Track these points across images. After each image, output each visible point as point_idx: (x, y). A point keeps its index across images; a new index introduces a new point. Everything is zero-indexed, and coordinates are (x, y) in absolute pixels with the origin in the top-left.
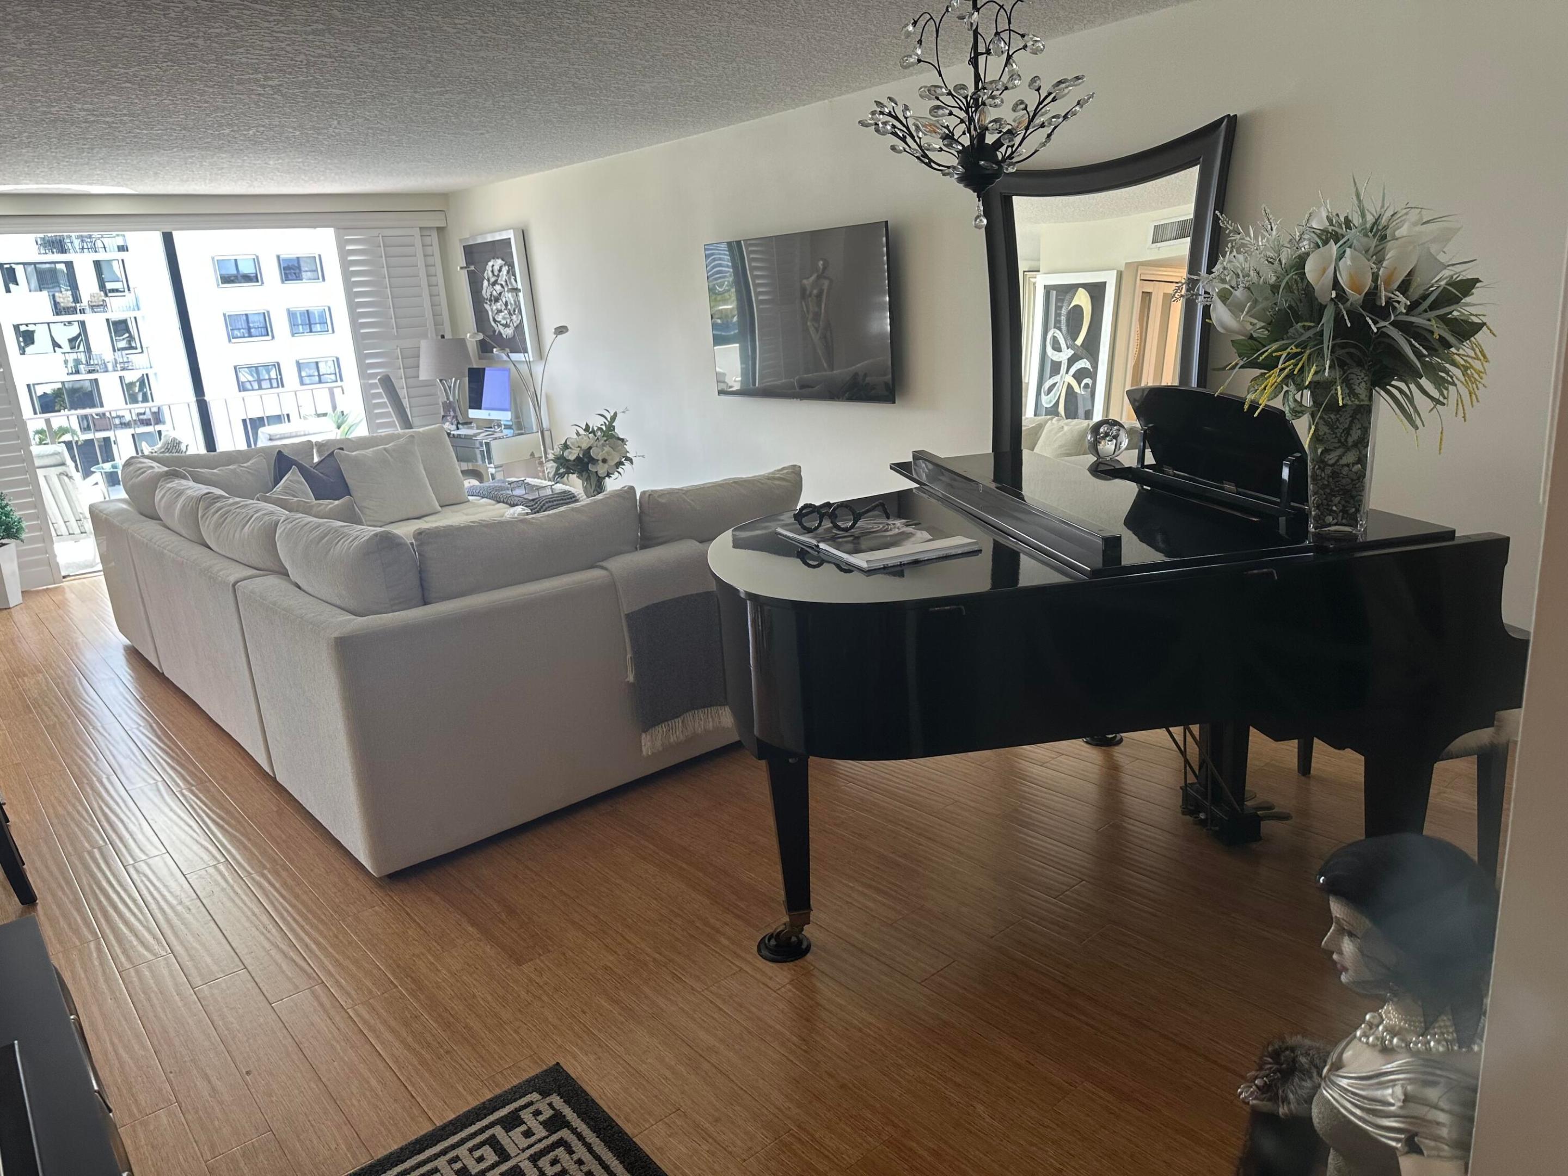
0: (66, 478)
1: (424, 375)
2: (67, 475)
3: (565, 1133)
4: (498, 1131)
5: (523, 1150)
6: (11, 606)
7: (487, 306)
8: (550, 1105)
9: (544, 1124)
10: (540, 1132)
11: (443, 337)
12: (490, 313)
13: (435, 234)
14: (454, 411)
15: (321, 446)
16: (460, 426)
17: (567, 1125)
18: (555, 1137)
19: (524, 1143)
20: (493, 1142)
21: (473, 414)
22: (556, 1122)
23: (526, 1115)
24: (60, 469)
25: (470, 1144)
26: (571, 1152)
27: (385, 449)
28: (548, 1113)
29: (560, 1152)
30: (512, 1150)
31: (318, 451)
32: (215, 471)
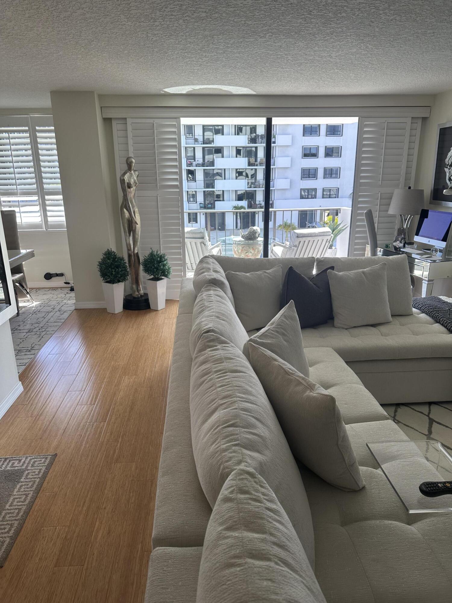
0: (203, 245)
1: (391, 212)
2: (204, 244)
6: (159, 310)
7: (447, 170)
11: (410, 188)
12: (447, 174)
13: (420, 122)
14: (405, 235)
16: (406, 246)
21: (417, 239)
24: (201, 240)
27: (363, 272)
31: (317, 265)
32: (248, 274)
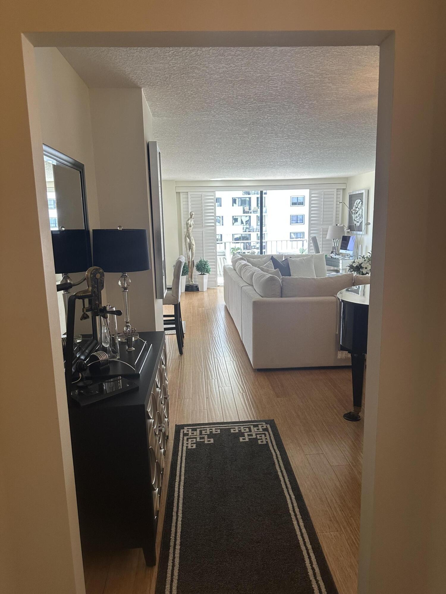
0: (224, 259)
1: (328, 237)
2: (225, 258)
3: (266, 433)
4: (252, 427)
5: (255, 432)
6: (204, 291)
7: (353, 215)
8: (267, 426)
9: (263, 429)
10: (261, 430)
11: (337, 225)
12: (354, 218)
13: (341, 191)
14: (336, 250)
15: (285, 256)
16: (336, 255)
17: (268, 431)
18: (264, 432)
19: (256, 430)
20: (250, 428)
21: (342, 251)
22: (266, 430)
23: (260, 426)
24: (224, 257)
25: (244, 426)
26: (265, 436)
27: (303, 259)
28: (265, 427)
29: (263, 435)
30: (253, 431)
31: (285, 258)
32: (254, 260)
